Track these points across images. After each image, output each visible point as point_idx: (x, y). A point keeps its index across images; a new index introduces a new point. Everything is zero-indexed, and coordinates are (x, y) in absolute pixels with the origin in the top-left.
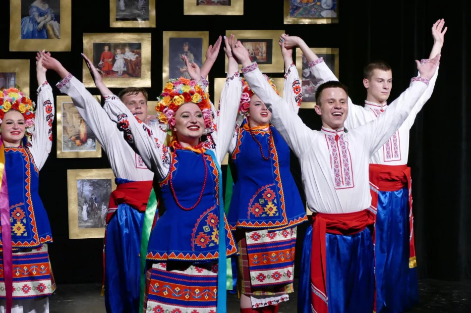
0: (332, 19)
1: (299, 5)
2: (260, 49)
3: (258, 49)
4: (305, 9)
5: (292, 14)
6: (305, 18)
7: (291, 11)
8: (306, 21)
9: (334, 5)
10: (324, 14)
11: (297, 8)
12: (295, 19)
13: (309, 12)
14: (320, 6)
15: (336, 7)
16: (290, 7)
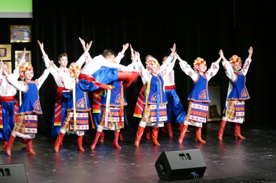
0: (28, 40)
1: (16, 35)
2: (2, 52)
3: (1, 52)
4: (18, 37)
5: (13, 39)
6: (18, 40)
7: (13, 38)
8: (18, 41)
9: (28, 35)
10: (25, 38)
11: (15, 36)
12: (15, 40)
13: (20, 38)
14: (24, 36)
15: (29, 36)
16: (13, 36)
